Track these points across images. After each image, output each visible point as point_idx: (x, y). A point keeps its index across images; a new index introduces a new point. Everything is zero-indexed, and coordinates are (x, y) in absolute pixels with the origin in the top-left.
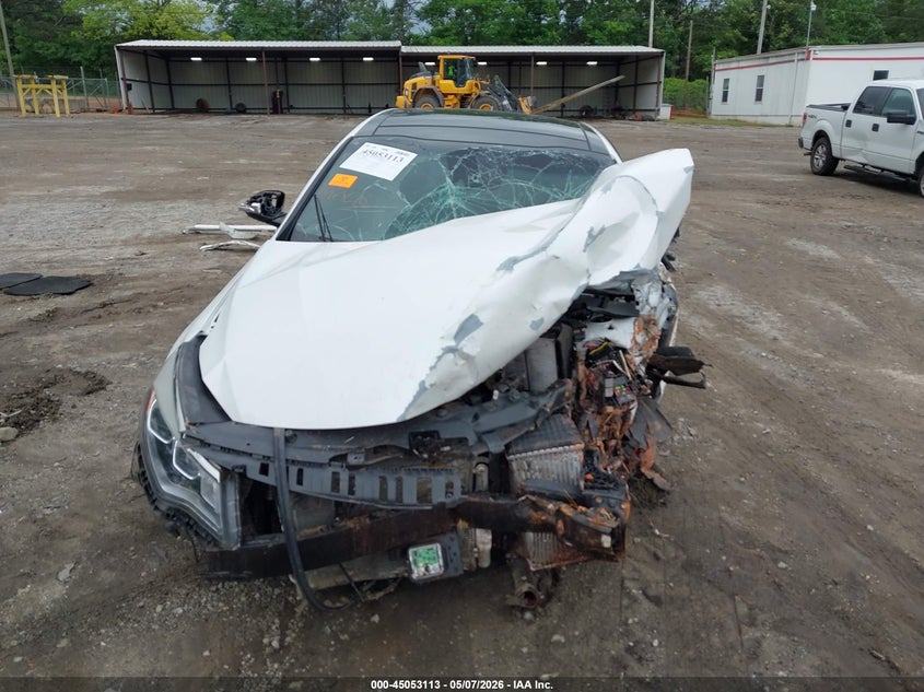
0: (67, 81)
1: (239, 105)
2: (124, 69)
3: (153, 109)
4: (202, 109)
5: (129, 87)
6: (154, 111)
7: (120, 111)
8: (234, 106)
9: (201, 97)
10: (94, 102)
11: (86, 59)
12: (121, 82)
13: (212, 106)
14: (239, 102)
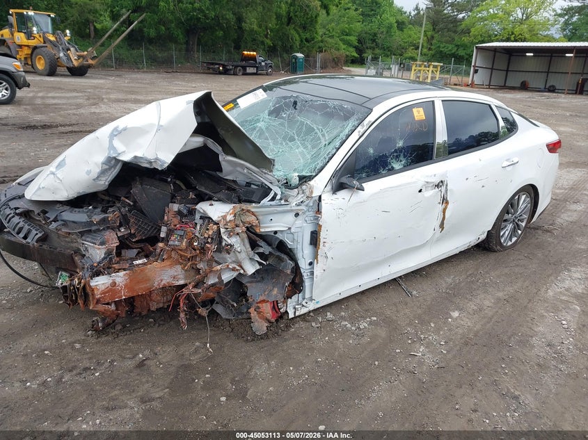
0: (441, 67)
1: (550, 87)
2: (477, 60)
3: (489, 85)
4: (524, 87)
5: (476, 71)
6: (489, 86)
7: (468, 85)
8: (547, 87)
9: (526, 79)
10: (454, 79)
11: (467, 55)
12: (472, 68)
13: (531, 85)
14: (551, 84)
